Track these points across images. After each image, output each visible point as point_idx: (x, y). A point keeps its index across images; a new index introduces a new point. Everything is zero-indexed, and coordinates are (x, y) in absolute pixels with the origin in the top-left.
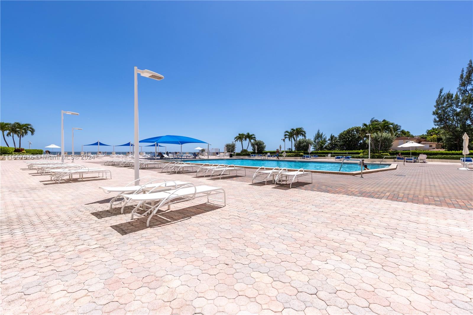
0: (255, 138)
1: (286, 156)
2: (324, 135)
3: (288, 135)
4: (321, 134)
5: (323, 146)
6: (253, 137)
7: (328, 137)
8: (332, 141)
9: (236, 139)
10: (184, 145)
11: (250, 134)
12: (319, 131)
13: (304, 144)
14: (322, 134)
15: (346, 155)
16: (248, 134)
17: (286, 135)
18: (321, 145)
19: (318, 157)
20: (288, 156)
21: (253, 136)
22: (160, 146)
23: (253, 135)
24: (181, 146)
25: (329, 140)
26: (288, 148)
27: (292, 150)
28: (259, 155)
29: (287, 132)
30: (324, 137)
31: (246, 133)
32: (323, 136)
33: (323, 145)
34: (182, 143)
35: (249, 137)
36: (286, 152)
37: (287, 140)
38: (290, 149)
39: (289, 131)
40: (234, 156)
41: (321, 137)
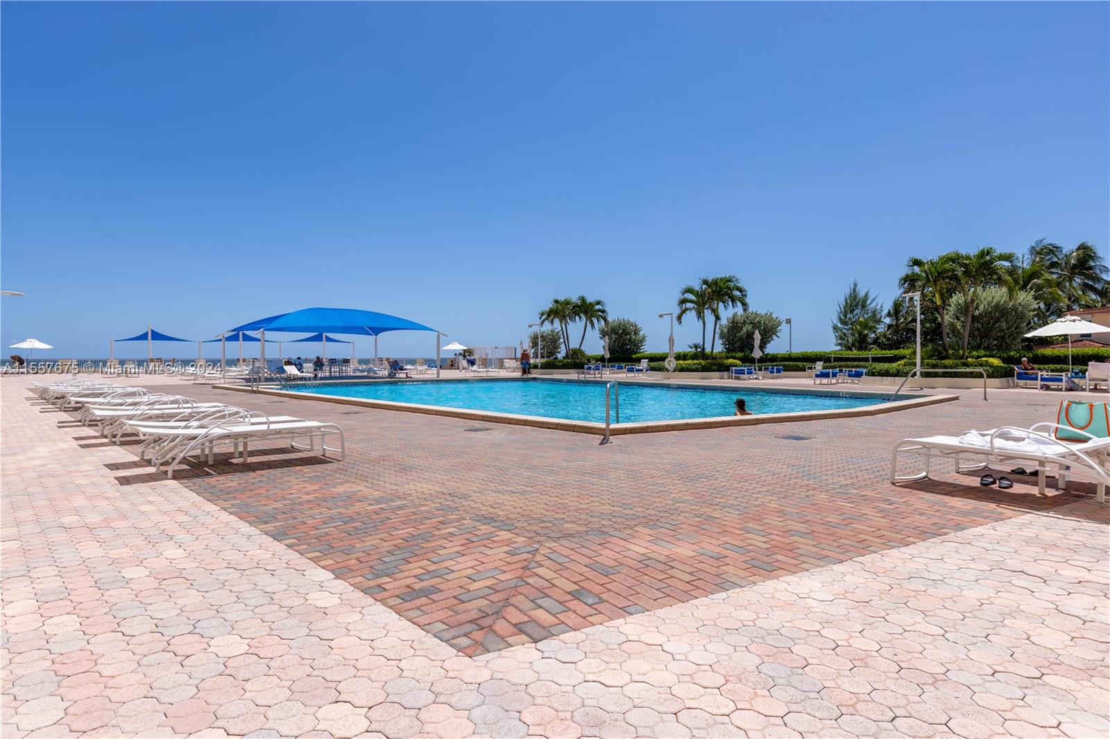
0: (603, 311)
1: (674, 371)
2: (874, 300)
3: (691, 301)
4: (862, 294)
5: (867, 335)
6: (599, 310)
7: (888, 306)
8: (897, 319)
9: (544, 317)
10: (383, 336)
11: (590, 300)
12: (855, 285)
13: (745, 329)
14: (866, 295)
15: (867, 364)
16: (583, 299)
17: (683, 302)
18: (860, 334)
19: (783, 373)
20: (682, 370)
21: (597, 307)
22: (328, 339)
23: (598, 303)
24: (376, 340)
25: (889, 315)
26: (691, 344)
27: (704, 349)
28: (614, 366)
29: (689, 290)
30: (874, 304)
31: (574, 299)
32: (868, 302)
33: (866, 332)
34: (376, 331)
35: (586, 309)
36: (679, 357)
37: (691, 316)
38: (696, 347)
39: (697, 288)
40: (534, 370)
41: (864, 306)
